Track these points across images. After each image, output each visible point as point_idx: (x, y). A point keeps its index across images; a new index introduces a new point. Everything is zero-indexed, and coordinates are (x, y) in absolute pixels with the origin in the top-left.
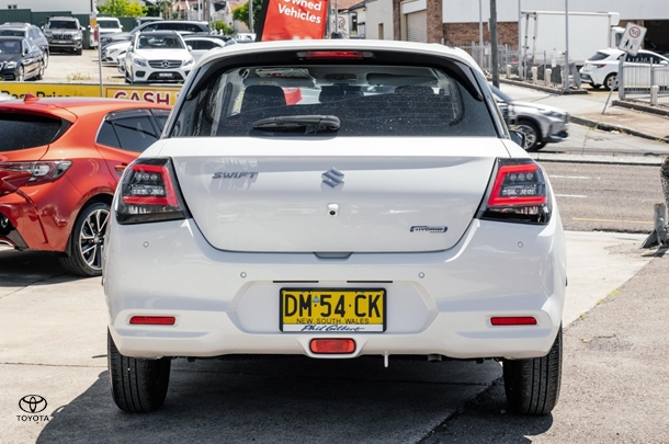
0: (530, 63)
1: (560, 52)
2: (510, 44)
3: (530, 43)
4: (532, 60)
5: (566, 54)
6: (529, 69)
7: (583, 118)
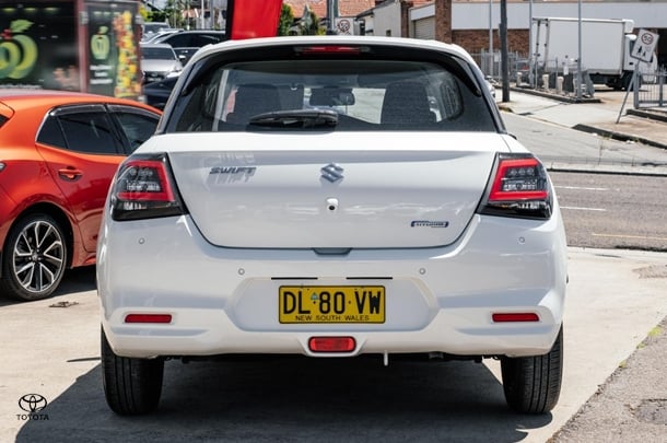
0: (542, 71)
1: (572, 60)
2: (520, 52)
3: (542, 50)
4: (543, 68)
5: (578, 61)
6: (540, 77)
7: (596, 127)
